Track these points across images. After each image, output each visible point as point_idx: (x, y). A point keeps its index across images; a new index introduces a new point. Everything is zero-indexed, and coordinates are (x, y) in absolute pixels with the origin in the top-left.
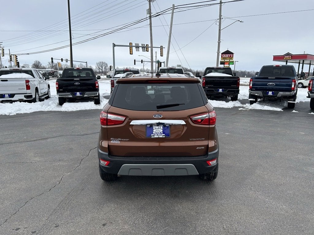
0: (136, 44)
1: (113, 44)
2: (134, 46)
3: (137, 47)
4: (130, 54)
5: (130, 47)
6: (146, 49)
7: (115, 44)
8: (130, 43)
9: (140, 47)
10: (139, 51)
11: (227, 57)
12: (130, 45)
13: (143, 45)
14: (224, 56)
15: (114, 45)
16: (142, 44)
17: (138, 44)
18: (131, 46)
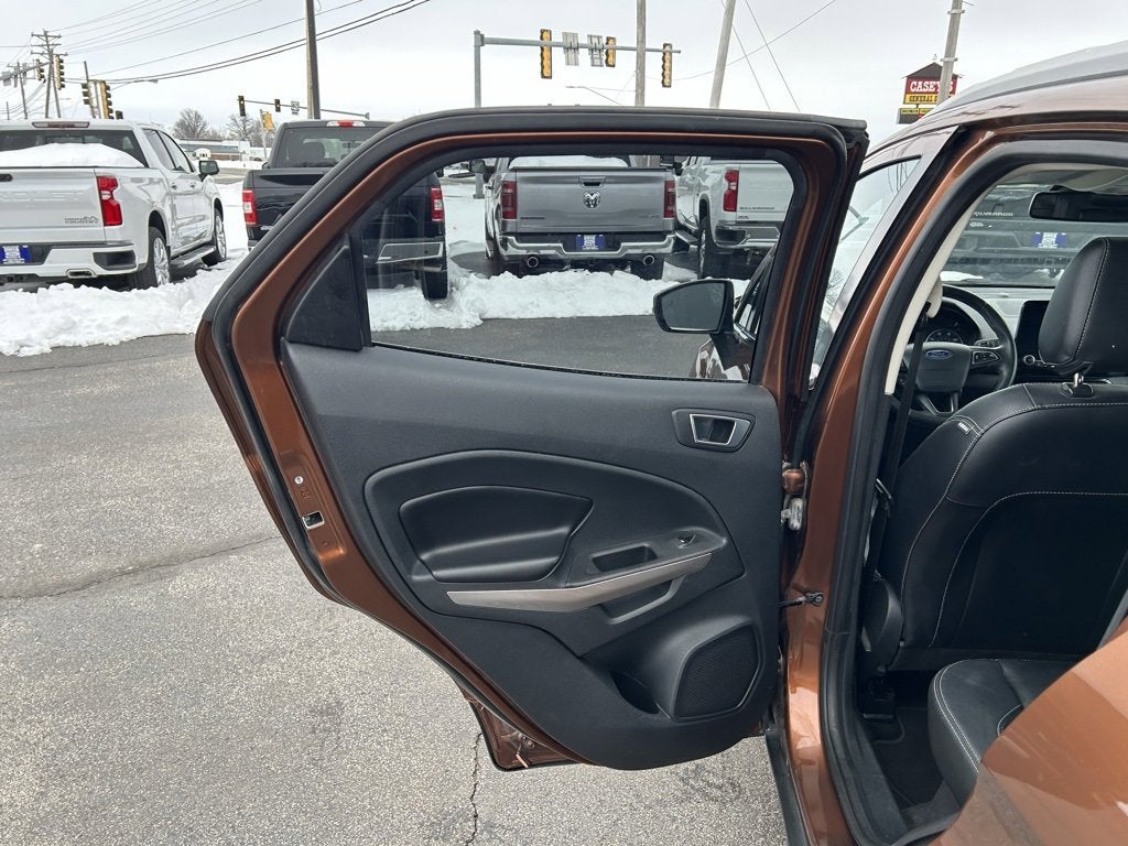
0: (565, 35)
1: (477, 33)
2: (558, 45)
3: (571, 48)
4: (543, 77)
5: (542, 49)
6: (605, 57)
7: (482, 36)
8: (542, 32)
9: (584, 47)
10: (576, 64)
11: (927, 93)
12: (542, 38)
13: (595, 40)
14: (919, 86)
15: (481, 40)
16: (591, 37)
17: (575, 36)
18: (544, 44)
